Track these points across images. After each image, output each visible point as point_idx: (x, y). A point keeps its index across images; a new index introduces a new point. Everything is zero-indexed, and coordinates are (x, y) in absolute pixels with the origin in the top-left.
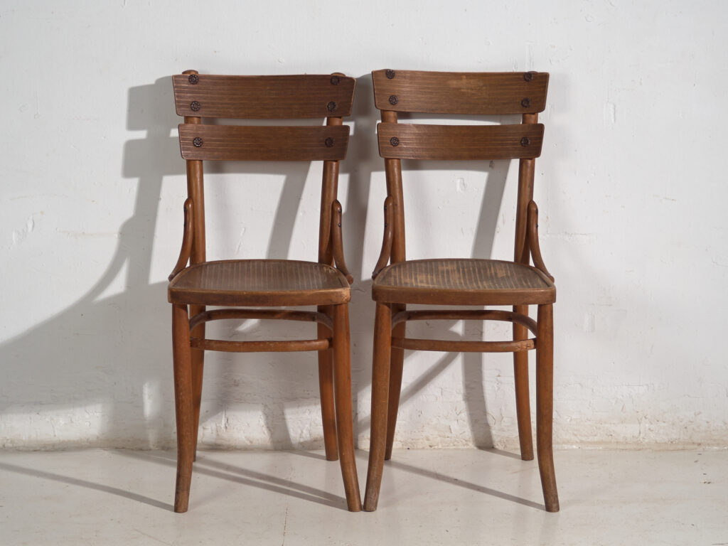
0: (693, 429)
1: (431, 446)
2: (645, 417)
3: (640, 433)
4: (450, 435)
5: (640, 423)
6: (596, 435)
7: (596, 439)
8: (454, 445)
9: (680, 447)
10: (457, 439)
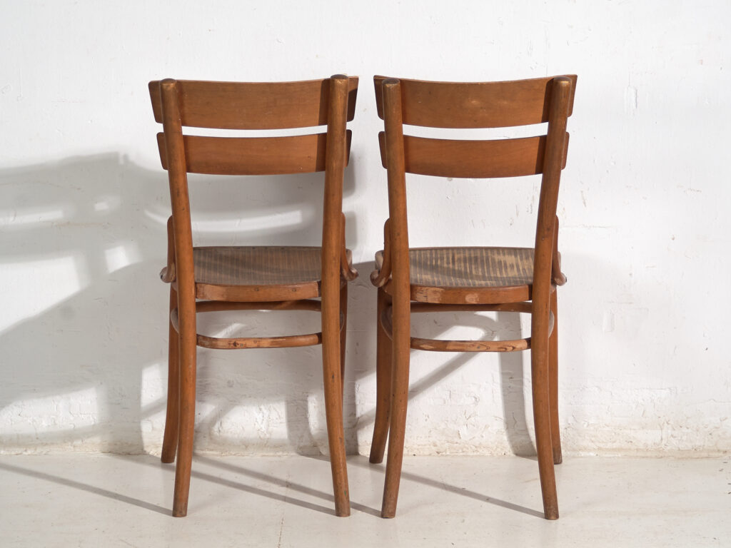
0: (719, 436)
1: (438, 453)
2: (668, 423)
3: (662, 439)
4: (459, 442)
5: (662, 429)
6: (614, 442)
7: (615, 445)
8: (463, 452)
9: (705, 454)
10: (466, 446)
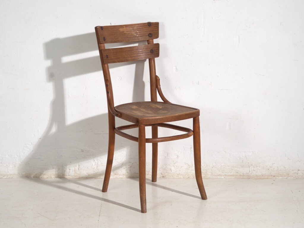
0: (272, 170)
1: (163, 177)
2: (252, 165)
3: (249, 171)
4: (171, 172)
5: (249, 167)
6: (231, 172)
7: (232, 174)
8: (173, 177)
9: (266, 177)
10: (174, 174)
